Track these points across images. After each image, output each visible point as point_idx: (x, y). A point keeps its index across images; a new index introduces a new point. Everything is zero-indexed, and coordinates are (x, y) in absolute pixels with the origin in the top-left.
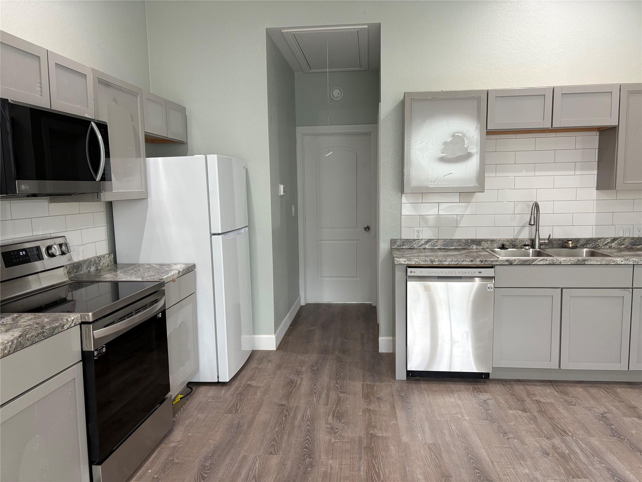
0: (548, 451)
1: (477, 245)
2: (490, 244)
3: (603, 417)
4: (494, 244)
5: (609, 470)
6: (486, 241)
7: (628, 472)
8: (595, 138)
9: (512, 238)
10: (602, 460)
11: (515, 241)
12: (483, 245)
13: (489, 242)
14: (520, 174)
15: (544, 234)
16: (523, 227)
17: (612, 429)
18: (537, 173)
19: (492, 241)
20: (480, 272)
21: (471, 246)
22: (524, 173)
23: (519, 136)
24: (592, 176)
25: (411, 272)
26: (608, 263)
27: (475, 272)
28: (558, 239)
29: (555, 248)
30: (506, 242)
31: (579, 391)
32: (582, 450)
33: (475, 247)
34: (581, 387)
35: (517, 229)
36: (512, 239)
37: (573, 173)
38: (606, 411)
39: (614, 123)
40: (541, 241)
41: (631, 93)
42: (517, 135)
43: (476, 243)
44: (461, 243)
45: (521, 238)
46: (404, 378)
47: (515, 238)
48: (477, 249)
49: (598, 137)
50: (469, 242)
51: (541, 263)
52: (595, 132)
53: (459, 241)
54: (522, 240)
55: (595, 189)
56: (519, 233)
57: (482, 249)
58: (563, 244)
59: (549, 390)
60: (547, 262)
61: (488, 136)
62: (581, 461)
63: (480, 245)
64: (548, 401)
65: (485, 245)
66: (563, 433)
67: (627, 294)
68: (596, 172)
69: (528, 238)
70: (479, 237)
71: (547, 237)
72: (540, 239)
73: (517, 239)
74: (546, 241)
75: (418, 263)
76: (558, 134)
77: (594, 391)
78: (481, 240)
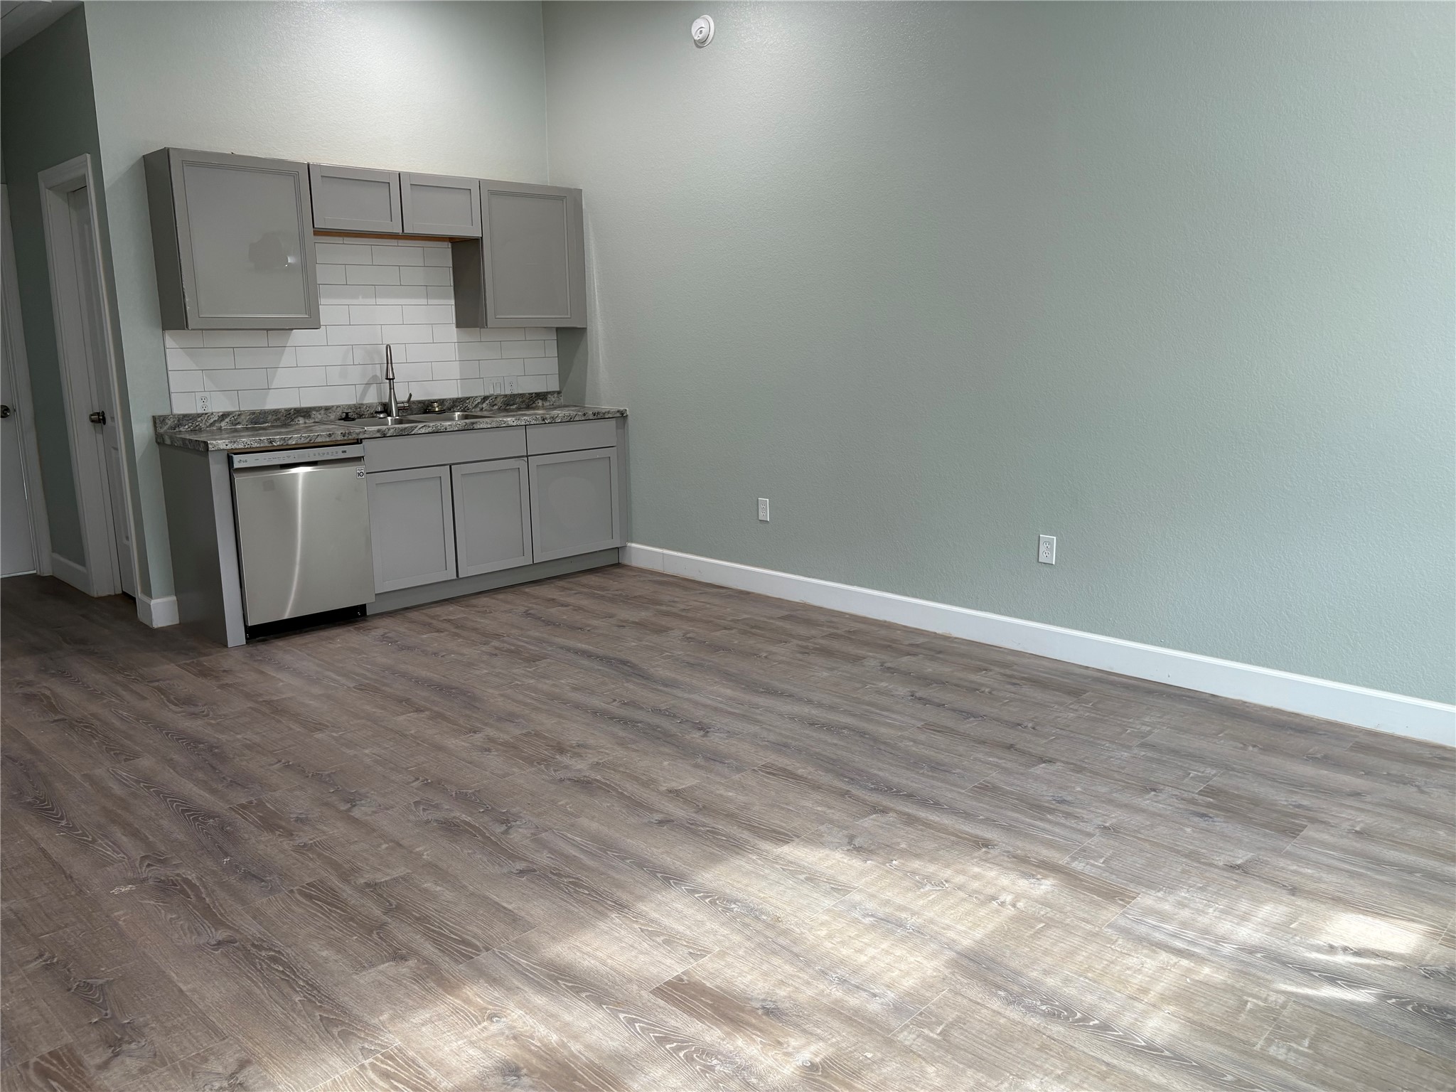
0: (494, 653)
1: (304, 417)
2: (325, 414)
3: (527, 614)
4: (330, 415)
5: (562, 648)
6: (318, 409)
7: (579, 644)
8: (447, 249)
9: (355, 403)
10: (551, 644)
11: (360, 408)
12: (313, 416)
13: (322, 412)
14: (355, 302)
15: (402, 396)
16: (368, 384)
17: (544, 621)
18: (380, 301)
19: (327, 409)
20: (344, 452)
21: (296, 420)
22: (361, 301)
23: (347, 240)
24: (447, 308)
25: (240, 461)
26: (498, 426)
27: (337, 453)
28: (417, 401)
29: (415, 414)
30: (348, 409)
31: (484, 600)
32: (527, 643)
33: (301, 420)
34: (485, 597)
35: (360, 389)
36: (354, 405)
37: (424, 301)
38: (526, 608)
39: (476, 233)
40: (399, 405)
41: (493, 193)
42: (345, 238)
43: (302, 414)
44: (279, 416)
45: (367, 402)
46: (242, 639)
47: (359, 402)
48: (305, 423)
49: (450, 251)
50: (292, 413)
51: (423, 431)
52: (446, 243)
53: (276, 412)
54: (370, 406)
55: (454, 326)
56: (364, 393)
57: (314, 422)
58: (426, 408)
59: (451, 608)
60: (430, 430)
61: (317, 237)
62: (531, 650)
63: (309, 417)
64: (458, 617)
65: (318, 416)
66: (497, 636)
67: (522, 464)
68: (453, 302)
69: (377, 401)
70: (305, 404)
71: (406, 399)
72: (397, 403)
73: (362, 404)
74: (406, 405)
75: (249, 446)
76: (400, 241)
77: (501, 596)
78: (310, 408)
